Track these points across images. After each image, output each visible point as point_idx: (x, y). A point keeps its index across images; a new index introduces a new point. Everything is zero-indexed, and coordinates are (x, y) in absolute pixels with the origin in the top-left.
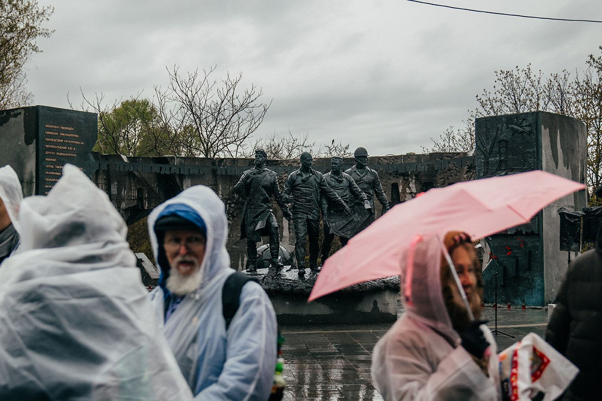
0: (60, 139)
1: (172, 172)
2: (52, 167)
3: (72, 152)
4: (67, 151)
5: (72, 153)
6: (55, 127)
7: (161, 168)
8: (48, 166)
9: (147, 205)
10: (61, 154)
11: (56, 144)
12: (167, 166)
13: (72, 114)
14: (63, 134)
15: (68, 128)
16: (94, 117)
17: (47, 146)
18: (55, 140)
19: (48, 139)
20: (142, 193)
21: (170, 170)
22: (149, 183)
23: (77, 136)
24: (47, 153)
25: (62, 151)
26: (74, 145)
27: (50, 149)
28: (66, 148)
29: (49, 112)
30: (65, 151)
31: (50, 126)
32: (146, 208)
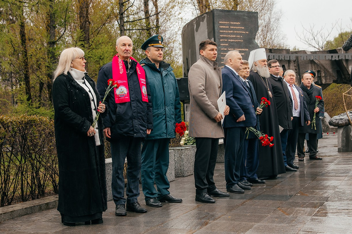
0: (231, 30)
1: (340, 58)
2: (226, 49)
3: (240, 38)
4: (236, 38)
5: (240, 40)
6: (226, 23)
7: (332, 56)
8: (222, 49)
9: (324, 81)
10: (232, 41)
11: (228, 34)
12: (336, 55)
13: (238, 13)
14: (233, 27)
15: (236, 23)
16: (256, 15)
17: (221, 36)
18: (227, 32)
19: (221, 31)
20: (320, 74)
21: (338, 57)
22: (325, 67)
23: (243, 28)
24: (221, 40)
25: (233, 38)
26: (241, 34)
27: (223, 38)
28: (235, 36)
29: (222, 13)
30: (235, 38)
31: (222, 23)
32: (324, 83)
